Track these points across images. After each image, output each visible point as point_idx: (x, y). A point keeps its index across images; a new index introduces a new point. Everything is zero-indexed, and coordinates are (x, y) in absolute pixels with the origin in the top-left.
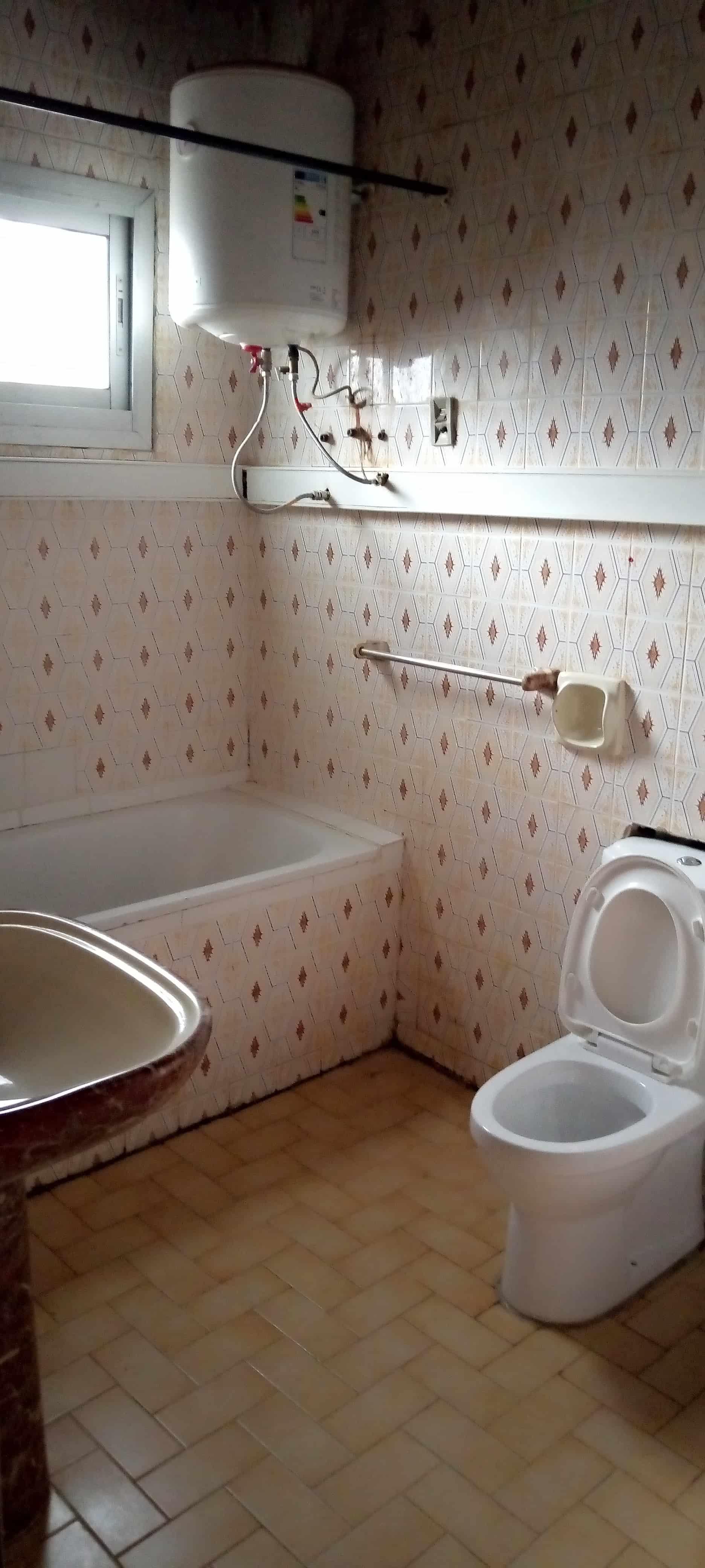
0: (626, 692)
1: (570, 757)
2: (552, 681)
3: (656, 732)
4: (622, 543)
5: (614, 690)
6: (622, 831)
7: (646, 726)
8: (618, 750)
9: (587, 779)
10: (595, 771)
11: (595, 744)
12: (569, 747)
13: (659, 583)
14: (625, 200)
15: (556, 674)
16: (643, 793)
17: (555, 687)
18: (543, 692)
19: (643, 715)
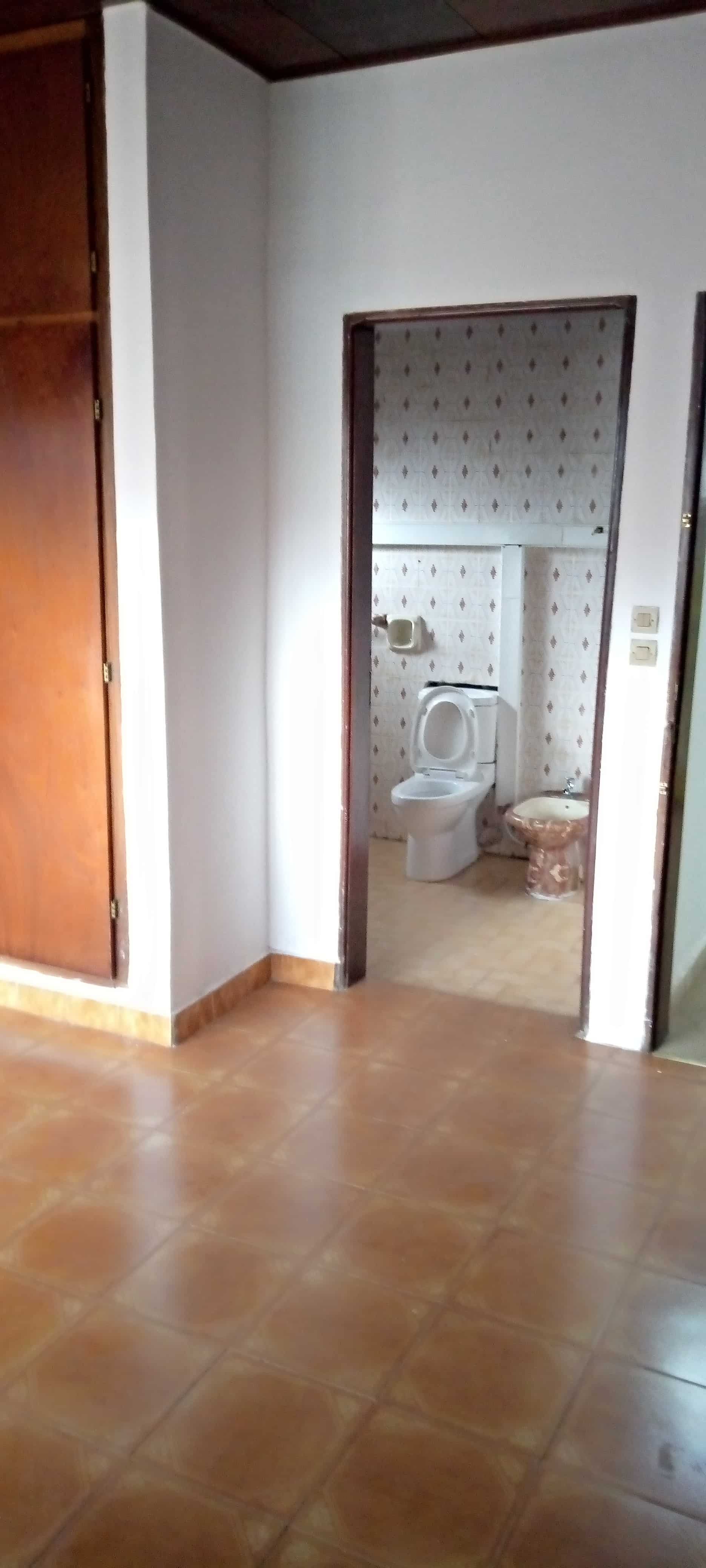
0: (421, 622)
1: (394, 654)
2: (384, 619)
3: (437, 638)
4: (415, 555)
5: (416, 620)
6: (423, 685)
7: (432, 636)
8: (419, 648)
9: (404, 664)
10: (408, 659)
11: (410, 646)
12: (395, 650)
13: (434, 571)
14: (406, 405)
15: (385, 616)
16: (432, 666)
17: (386, 622)
18: (379, 626)
19: (429, 630)
